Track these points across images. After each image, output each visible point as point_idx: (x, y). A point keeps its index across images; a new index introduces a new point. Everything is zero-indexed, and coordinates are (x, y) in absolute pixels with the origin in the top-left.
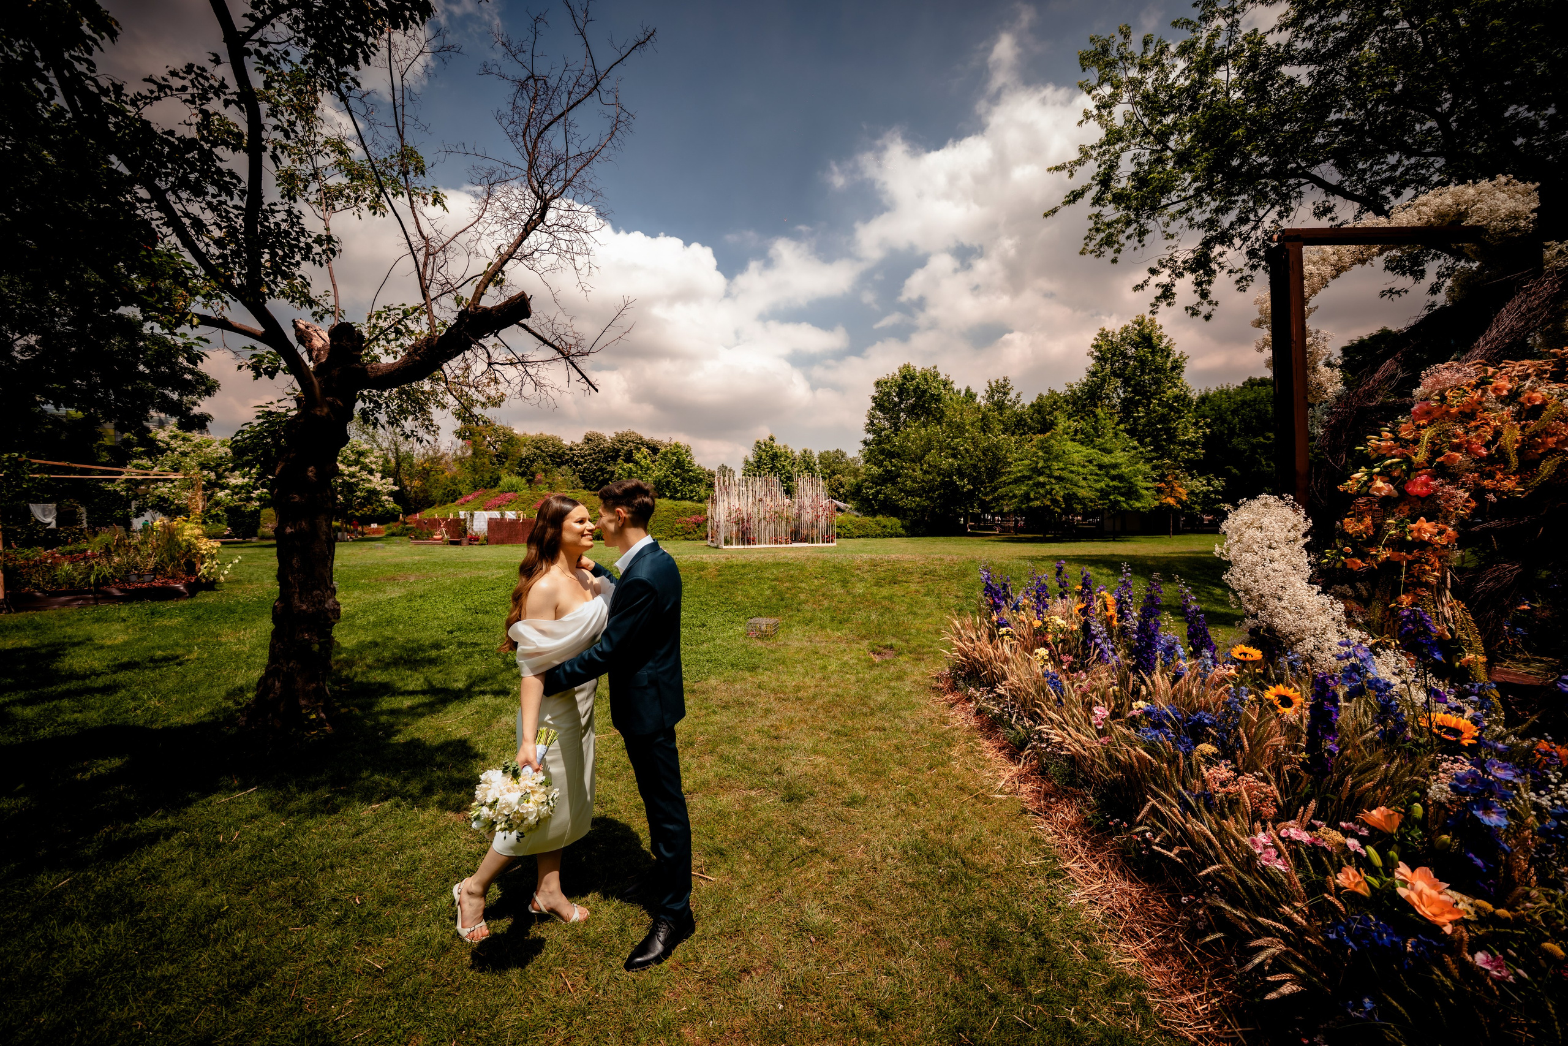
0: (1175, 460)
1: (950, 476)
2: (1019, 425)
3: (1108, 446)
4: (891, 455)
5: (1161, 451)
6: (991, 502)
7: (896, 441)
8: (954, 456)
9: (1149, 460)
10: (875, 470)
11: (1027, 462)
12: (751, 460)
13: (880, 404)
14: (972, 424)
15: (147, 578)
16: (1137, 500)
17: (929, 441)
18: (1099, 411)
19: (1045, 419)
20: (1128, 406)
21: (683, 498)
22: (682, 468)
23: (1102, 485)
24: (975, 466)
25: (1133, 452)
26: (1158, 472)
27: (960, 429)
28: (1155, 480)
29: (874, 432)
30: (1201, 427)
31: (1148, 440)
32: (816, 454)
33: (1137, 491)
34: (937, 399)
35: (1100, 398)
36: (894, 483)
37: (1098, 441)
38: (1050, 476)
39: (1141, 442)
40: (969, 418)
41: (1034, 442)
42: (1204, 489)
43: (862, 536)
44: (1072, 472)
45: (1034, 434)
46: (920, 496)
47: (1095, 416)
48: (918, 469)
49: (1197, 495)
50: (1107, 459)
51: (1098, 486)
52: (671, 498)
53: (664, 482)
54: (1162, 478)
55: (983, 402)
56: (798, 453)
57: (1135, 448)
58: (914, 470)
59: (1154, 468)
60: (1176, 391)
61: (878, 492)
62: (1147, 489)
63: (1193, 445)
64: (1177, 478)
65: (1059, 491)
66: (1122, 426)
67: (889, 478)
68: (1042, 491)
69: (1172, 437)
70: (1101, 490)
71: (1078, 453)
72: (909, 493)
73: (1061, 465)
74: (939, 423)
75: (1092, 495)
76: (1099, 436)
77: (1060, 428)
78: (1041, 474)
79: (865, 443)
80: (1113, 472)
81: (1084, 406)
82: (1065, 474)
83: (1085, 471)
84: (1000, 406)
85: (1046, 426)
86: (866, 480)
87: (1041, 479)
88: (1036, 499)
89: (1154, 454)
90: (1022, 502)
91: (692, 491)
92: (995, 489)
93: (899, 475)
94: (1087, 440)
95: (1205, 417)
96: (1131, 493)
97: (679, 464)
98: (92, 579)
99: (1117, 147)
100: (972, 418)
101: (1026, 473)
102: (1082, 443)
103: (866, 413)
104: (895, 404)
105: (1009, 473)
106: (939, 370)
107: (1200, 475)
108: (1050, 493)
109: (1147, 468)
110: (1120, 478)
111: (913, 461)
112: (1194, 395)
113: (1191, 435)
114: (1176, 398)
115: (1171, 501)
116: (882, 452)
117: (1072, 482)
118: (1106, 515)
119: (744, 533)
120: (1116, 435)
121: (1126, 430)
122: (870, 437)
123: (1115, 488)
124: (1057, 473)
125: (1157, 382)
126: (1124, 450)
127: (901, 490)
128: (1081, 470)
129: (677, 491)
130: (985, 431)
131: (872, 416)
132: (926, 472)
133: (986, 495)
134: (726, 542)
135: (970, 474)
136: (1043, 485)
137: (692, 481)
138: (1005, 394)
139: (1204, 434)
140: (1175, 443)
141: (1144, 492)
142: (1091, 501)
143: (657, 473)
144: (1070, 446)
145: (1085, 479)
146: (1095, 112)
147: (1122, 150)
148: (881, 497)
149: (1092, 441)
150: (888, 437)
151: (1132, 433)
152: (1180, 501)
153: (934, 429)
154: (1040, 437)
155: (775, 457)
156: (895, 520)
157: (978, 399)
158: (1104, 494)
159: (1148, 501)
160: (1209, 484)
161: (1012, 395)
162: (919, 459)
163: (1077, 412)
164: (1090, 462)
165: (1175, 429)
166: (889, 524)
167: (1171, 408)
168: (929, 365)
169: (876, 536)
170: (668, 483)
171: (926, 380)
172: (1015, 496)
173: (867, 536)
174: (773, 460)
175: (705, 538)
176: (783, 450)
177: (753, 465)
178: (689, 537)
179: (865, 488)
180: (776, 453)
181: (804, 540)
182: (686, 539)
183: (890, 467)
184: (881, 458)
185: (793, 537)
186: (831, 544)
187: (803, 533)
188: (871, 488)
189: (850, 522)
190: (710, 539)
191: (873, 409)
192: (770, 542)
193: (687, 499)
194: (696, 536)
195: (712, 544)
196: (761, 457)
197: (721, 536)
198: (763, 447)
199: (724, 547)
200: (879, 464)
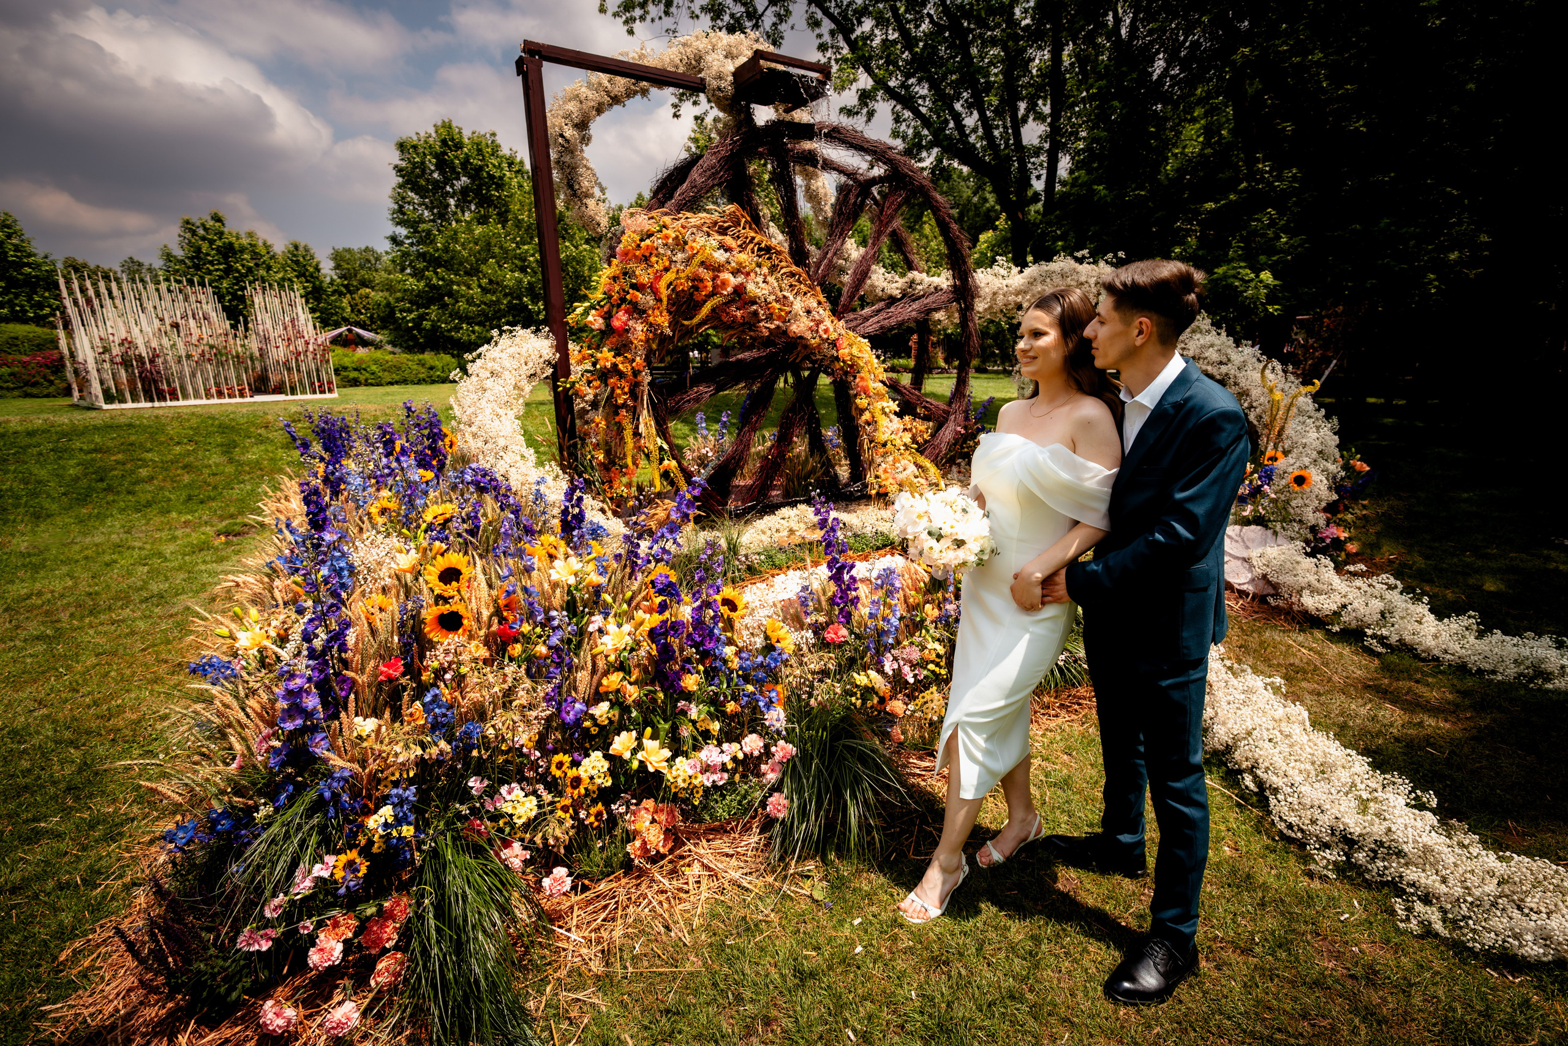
4: (434, 262)
7: (441, 240)
8: (522, 269)
10: (412, 283)
13: (411, 178)
29: (407, 224)
34: (500, 184)
43: (397, 383)
46: (479, 324)
48: (474, 285)
56: (280, 247)
58: (469, 287)
67: (433, 296)
74: (500, 221)
79: (395, 240)
86: (402, 299)
93: (448, 293)
103: (389, 191)
104: (437, 186)
111: (467, 273)
116: (421, 256)
119: (146, 382)
122: (402, 231)
127: (451, 315)
131: (401, 201)
132: (485, 290)
148: (426, 324)
150: (427, 233)
153: (494, 227)
155: (228, 252)
156: (446, 356)
162: (474, 272)
166: (438, 361)
168: (484, 129)
169: (419, 382)
171: (479, 150)
173: (404, 382)
174: (226, 257)
175: (68, 392)
176: (245, 241)
177: (182, 262)
178: (35, 391)
179: (401, 311)
180: (231, 244)
181: (279, 389)
182: (27, 395)
183: (434, 281)
184: (421, 265)
185: (261, 385)
186: (328, 396)
187: (274, 379)
188: (410, 311)
189: (376, 362)
190: (76, 394)
191: (400, 186)
192: (209, 395)
193: (25, 321)
194: (52, 389)
195: (82, 403)
196: (198, 250)
197: (96, 388)
198: (201, 232)
199: (106, 407)
200: (418, 274)
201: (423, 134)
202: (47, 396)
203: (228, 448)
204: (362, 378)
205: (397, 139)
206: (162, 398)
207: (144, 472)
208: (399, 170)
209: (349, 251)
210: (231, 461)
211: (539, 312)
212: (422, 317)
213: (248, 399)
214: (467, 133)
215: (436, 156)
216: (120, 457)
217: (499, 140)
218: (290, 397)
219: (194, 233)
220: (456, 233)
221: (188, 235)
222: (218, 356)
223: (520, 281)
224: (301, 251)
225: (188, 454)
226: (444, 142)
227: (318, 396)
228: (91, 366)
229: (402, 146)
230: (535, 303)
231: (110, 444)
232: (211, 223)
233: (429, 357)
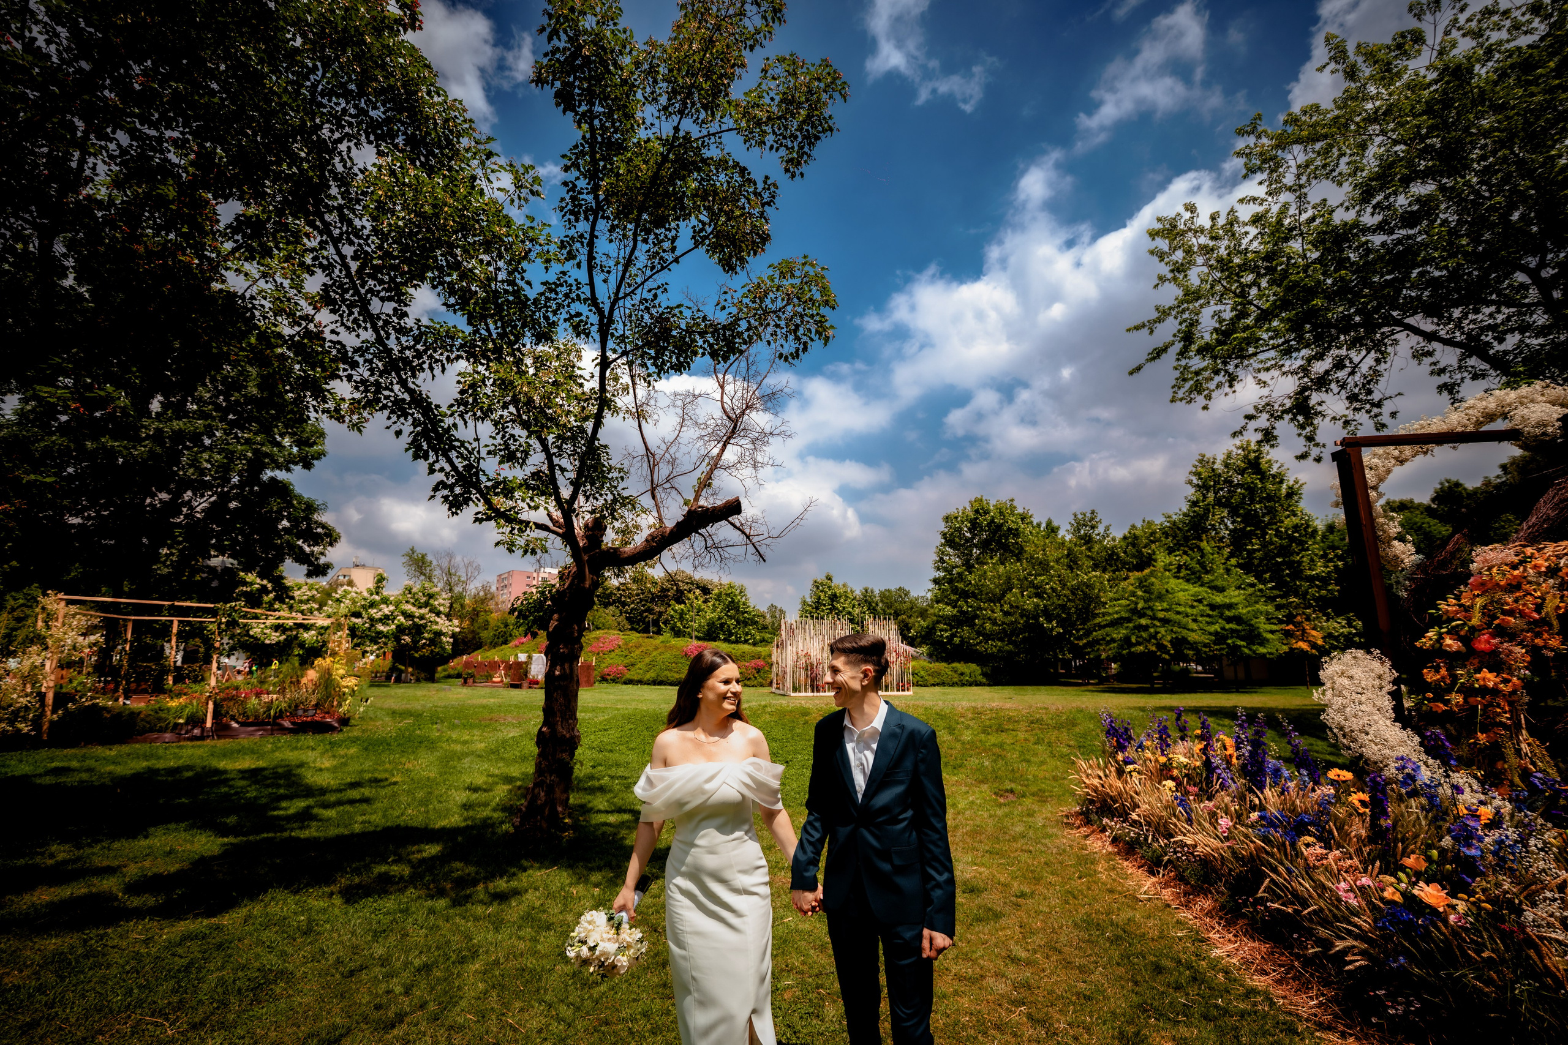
0: (1304, 598)
1: (1036, 618)
2: (1110, 561)
3: (1219, 583)
4: (966, 595)
5: (1285, 588)
6: (1085, 646)
7: (971, 578)
8: (1038, 595)
9: (1271, 599)
10: (949, 610)
11: (1123, 602)
12: (809, 600)
14: (1057, 561)
15: (311, 713)
16: (1262, 644)
17: (1009, 579)
18: (1204, 544)
19: (1140, 552)
20: (1238, 540)
21: (737, 642)
22: (737, 609)
23: (1217, 627)
24: (1063, 607)
25: (1251, 590)
26: (1286, 612)
27: (1044, 566)
28: (1281, 622)
29: (945, 570)
30: (1331, 560)
31: (1267, 576)
32: (877, 592)
33: (1259, 634)
35: (1206, 531)
36: (972, 625)
37: (1207, 578)
38: (1153, 618)
39: (1259, 577)
40: (1053, 554)
41: (1131, 580)
42: (1345, 631)
43: (938, 684)
44: (1178, 613)
45: (1129, 570)
46: (1001, 640)
47: (1201, 550)
48: (997, 609)
49: (1336, 638)
50: (1219, 599)
51: (1212, 629)
52: (726, 640)
53: (718, 624)
54: (1290, 619)
55: (1068, 537)
57: (1252, 585)
58: (993, 612)
59: (1278, 608)
60: (1295, 520)
62: (1272, 632)
63: (1325, 581)
64: (1308, 619)
65: (1165, 635)
66: (1233, 561)
67: (964, 619)
68: (1144, 635)
69: (1297, 571)
70: (1216, 633)
71: (1183, 591)
72: (988, 637)
73: (1165, 605)
74: (1019, 560)
75: (1206, 639)
76: (1207, 572)
77: (1160, 564)
78: (1142, 615)
79: (936, 581)
80: (1227, 613)
81: (1186, 539)
82: (1170, 615)
83: (1195, 611)
84: (1088, 540)
85: (1145, 562)
86: (938, 622)
87: (1143, 622)
88: (1139, 643)
89: (1276, 592)
90: (1121, 647)
91: (747, 634)
92: (1088, 633)
93: (976, 617)
94: (1194, 577)
95: (1333, 548)
96: (1253, 636)
97: (733, 606)
98: (272, 712)
99: (1197, 304)
100: (1056, 554)
101: (1124, 614)
102: (1188, 581)
104: (967, 540)
105: (1104, 614)
106: (1015, 503)
107: (1338, 616)
108: (1155, 637)
109: (1270, 608)
110: (1238, 619)
111: (990, 600)
112: (1320, 525)
113: (1320, 569)
114: (1296, 527)
115: (1304, 646)
116: (955, 591)
117: (1179, 624)
118: (1225, 662)
119: (812, 680)
120: (1228, 571)
121: (1239, 566)
123: (1232, 631)
124: (1161, 615)
125: (1271, 511)
126: (1239, 588)
127: (979, 633)
128: (1189, 610)
129: (731, 634)
130: (1072, 569)
132: (1007, 613)
133: (1080, 638)
134: (795, 690)
135: (1059, 616)
136: (1146, 628)
137: (745, 623)
138: (1093, 527)
139: (1336, 567)
140: (1301, 579)
141: (1269, 636)
142: (1205, 645)
143: (710, 615)
144: (1173, 583)
145: (1195, 621)
146: (1170, 276)
147: (1201, 306)
148: (957, 640)
149: (1200, 578)
150: (960, 574)
151: (1247, 568)
152: (1314, 645)
154: (1138, 574)
155: (834, 598)
156: (973, 666)
157: (1061, 533)
158: (1220, 638)
159: (1275, 646)
160: (1350, 625)
161: (1101, 529)
162: (997, 599)
163: (1178, 545)
164: (1200, 601)
165: (1300, 563)
166: (967, 671)
167: (1292, 539)
169: (953, 685)
170: (722, 625)
172: (1113, 640)
173: (942, 684)
174: (831, 600)
176: (843, 591)
177: (811, 605)
179: (938, 631)
180: (835, 593)
183: (966, 608)
184: (954, 597)
188: (945, 631)
189: (923, 668)
191: (941, 546)
196: (819, 598)
198: (822, 587)
200: (953, 604)
208: (943, 534)
212: (953, 635)
219: (818, 588)
221: (815, 589)
223: (1037, 606)
230: (1050, 622)
232: (826, 581)
233: (960, 666)
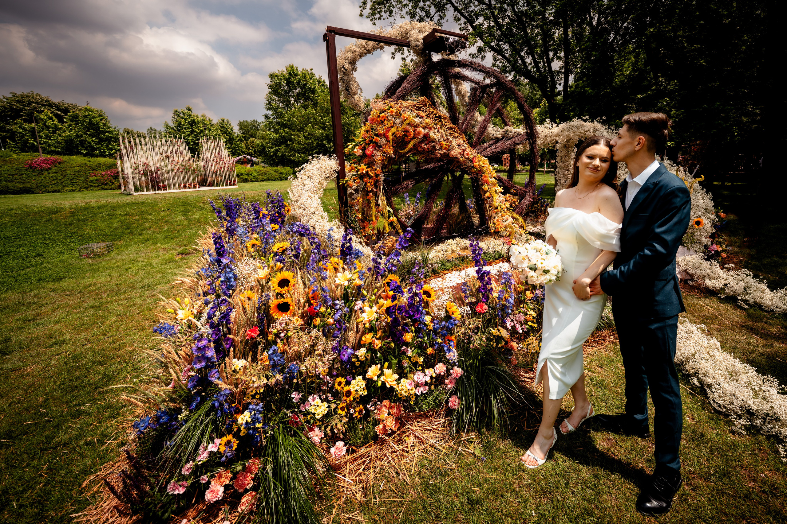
1: (321, 141)
4: (284, 126)
8: (322, 128)
10: (273, 135)
12: (172, 125)
13: (275, 89)
17: (308, 118)
22: (97, 129)
27: (328, 112)
29: (272, 109)
34: (314, 91)
43: (265, 180)
46: (303, 153)
52: (87, 154)
56: (216, 121)
58: (299, 137)
61: (277, 151)
67: (283, 141)
72: (298, 152)
79: (267, 116)
86: (269, 143)
93: (289, 140)
97: (94, 126)
103: (265, 96)
111: (298, 131)
116: (278, 123)
119: (153, 182)
122: (270, 113)
131: (270, 100)
132: (306, 138)
148: (279, 154)
150: (281, 113)
153: (311, 110)
155: (193, 123)
156: (287, 169)
162: (301, 130)
168: (308, 68)
171: (305, 77)
173: (268, 180)
174: (191, 126)
175: (119, 187)
176: (200, 119)
177: (173, 128)
178: (106, 187)
179: (268, 148)
180: (194, 120)
181: (211, 184)
182: (103, 189)
183: (283, 134)
184: (278, 127)
185: (204, 183)
186: (233, 187)
187: (209, 180)
188: (272, 148)
189: (256, 171)
190: (123, 188)
191: (270, 93)
192: (180, 188)
193: (105, 156)
194: (113, 186)
195: (125, 192)
196: (180, 123)
197: (131, 186)
198: (182, 115)
199: (135, 194)
200: (276, 131)
201: (280, 70)
202: (111, 189)
203: (185, 213)
204: (249, 179)
205: (269, 73)
206: (159, 189)
207: (147, 225)
208: (270, 86)
209: (246, 122)
210: (186, 219)
211: (331, 147)
213: (198, 189)
214: (300, 70)
215: (286, 80)
216: (137, 217)
217: (314, 71)
218: (216, 188)
219: (179, 116)
220: (294, 113)
221: (176, 117)
222: (185, 170)
223: (322, 134)
224: (225, 122)
225: (167, 215)
226: (290, 74)
227: (229, 187)
228: (130, 176)
229: (271, 76)
231: (133, 212)
232: (186, 111)
233: (280, 168)
